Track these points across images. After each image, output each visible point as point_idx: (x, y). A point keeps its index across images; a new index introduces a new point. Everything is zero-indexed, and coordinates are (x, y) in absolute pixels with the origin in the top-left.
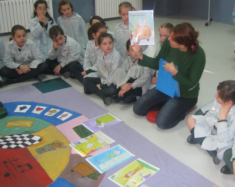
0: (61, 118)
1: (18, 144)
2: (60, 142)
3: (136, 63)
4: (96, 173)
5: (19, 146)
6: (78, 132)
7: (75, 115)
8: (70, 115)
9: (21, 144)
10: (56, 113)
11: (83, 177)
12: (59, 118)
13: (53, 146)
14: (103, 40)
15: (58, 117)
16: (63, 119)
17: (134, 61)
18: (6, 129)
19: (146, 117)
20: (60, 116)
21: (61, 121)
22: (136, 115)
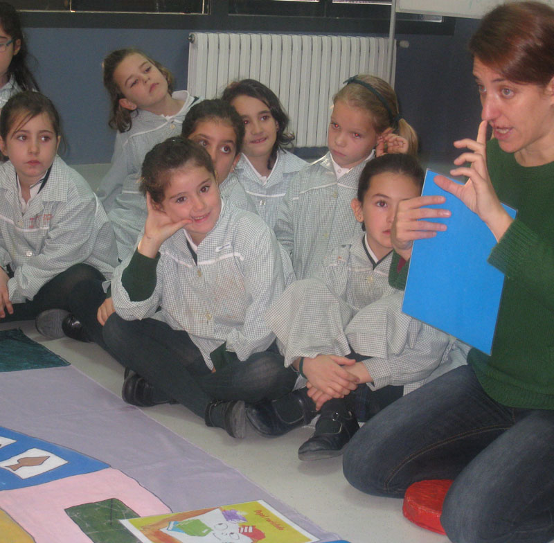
0: (16, 467)
3: (383, 270)
6: (87, 525)
7: (78, 464)
8: (55, 462)
12: (10, 470)
14: (167, 184)
15: (5, 465)
16: (25, 473)
17: (376, 260)
19: (400, 501)
20: (14, 461)
21: (17, 478)
22: (355, 491)
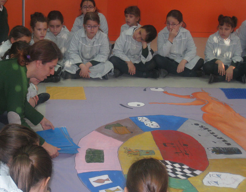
0: (107, 180)
1: (172, 166)
2: (127, 154)
4: (115, 127)
5: (171, 164)
8: (92, 180)
9: (168, 164)
10: (109, 189)
11: (127, 127)
12: (110, 179)
13: (137, 153)
15: (110, 182)
18: (183, 187)
20: (106, 182)
21: (110, 176)
